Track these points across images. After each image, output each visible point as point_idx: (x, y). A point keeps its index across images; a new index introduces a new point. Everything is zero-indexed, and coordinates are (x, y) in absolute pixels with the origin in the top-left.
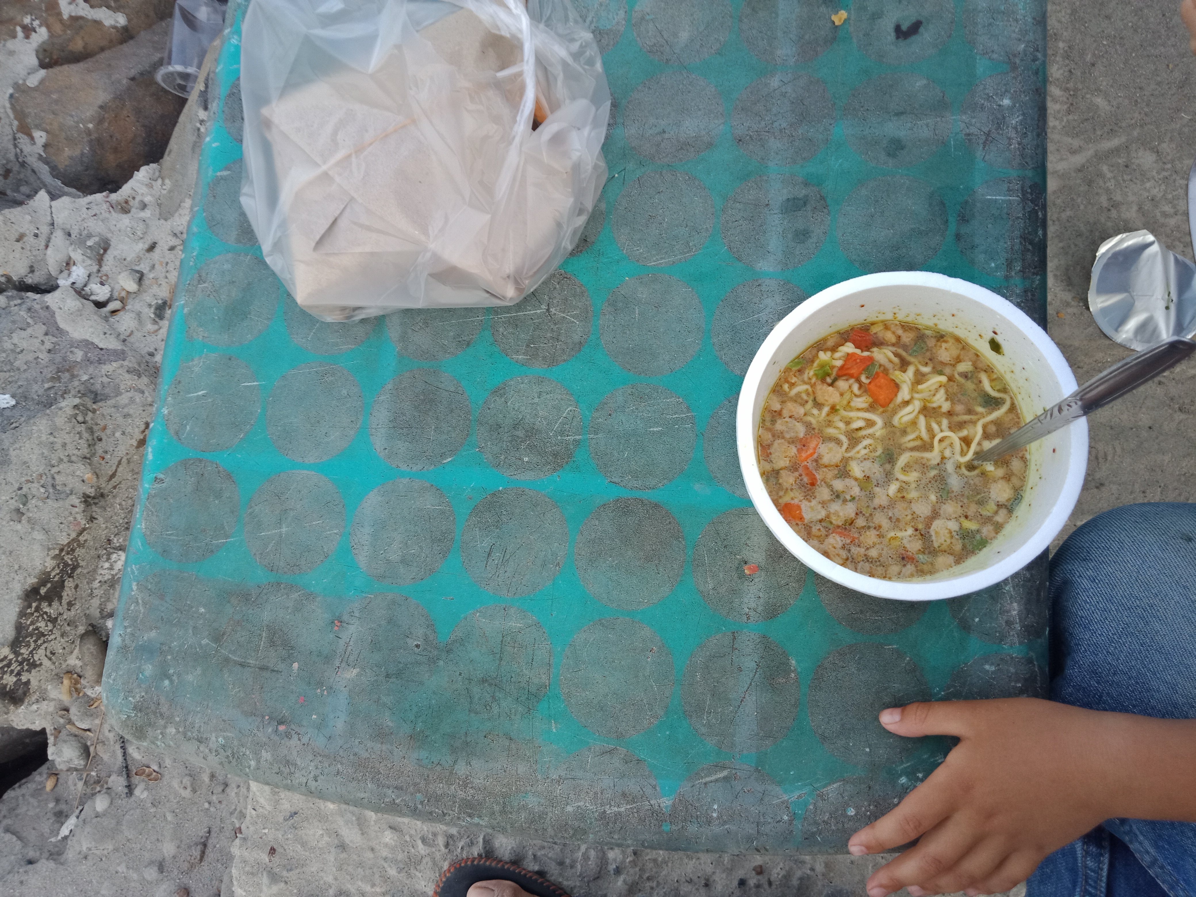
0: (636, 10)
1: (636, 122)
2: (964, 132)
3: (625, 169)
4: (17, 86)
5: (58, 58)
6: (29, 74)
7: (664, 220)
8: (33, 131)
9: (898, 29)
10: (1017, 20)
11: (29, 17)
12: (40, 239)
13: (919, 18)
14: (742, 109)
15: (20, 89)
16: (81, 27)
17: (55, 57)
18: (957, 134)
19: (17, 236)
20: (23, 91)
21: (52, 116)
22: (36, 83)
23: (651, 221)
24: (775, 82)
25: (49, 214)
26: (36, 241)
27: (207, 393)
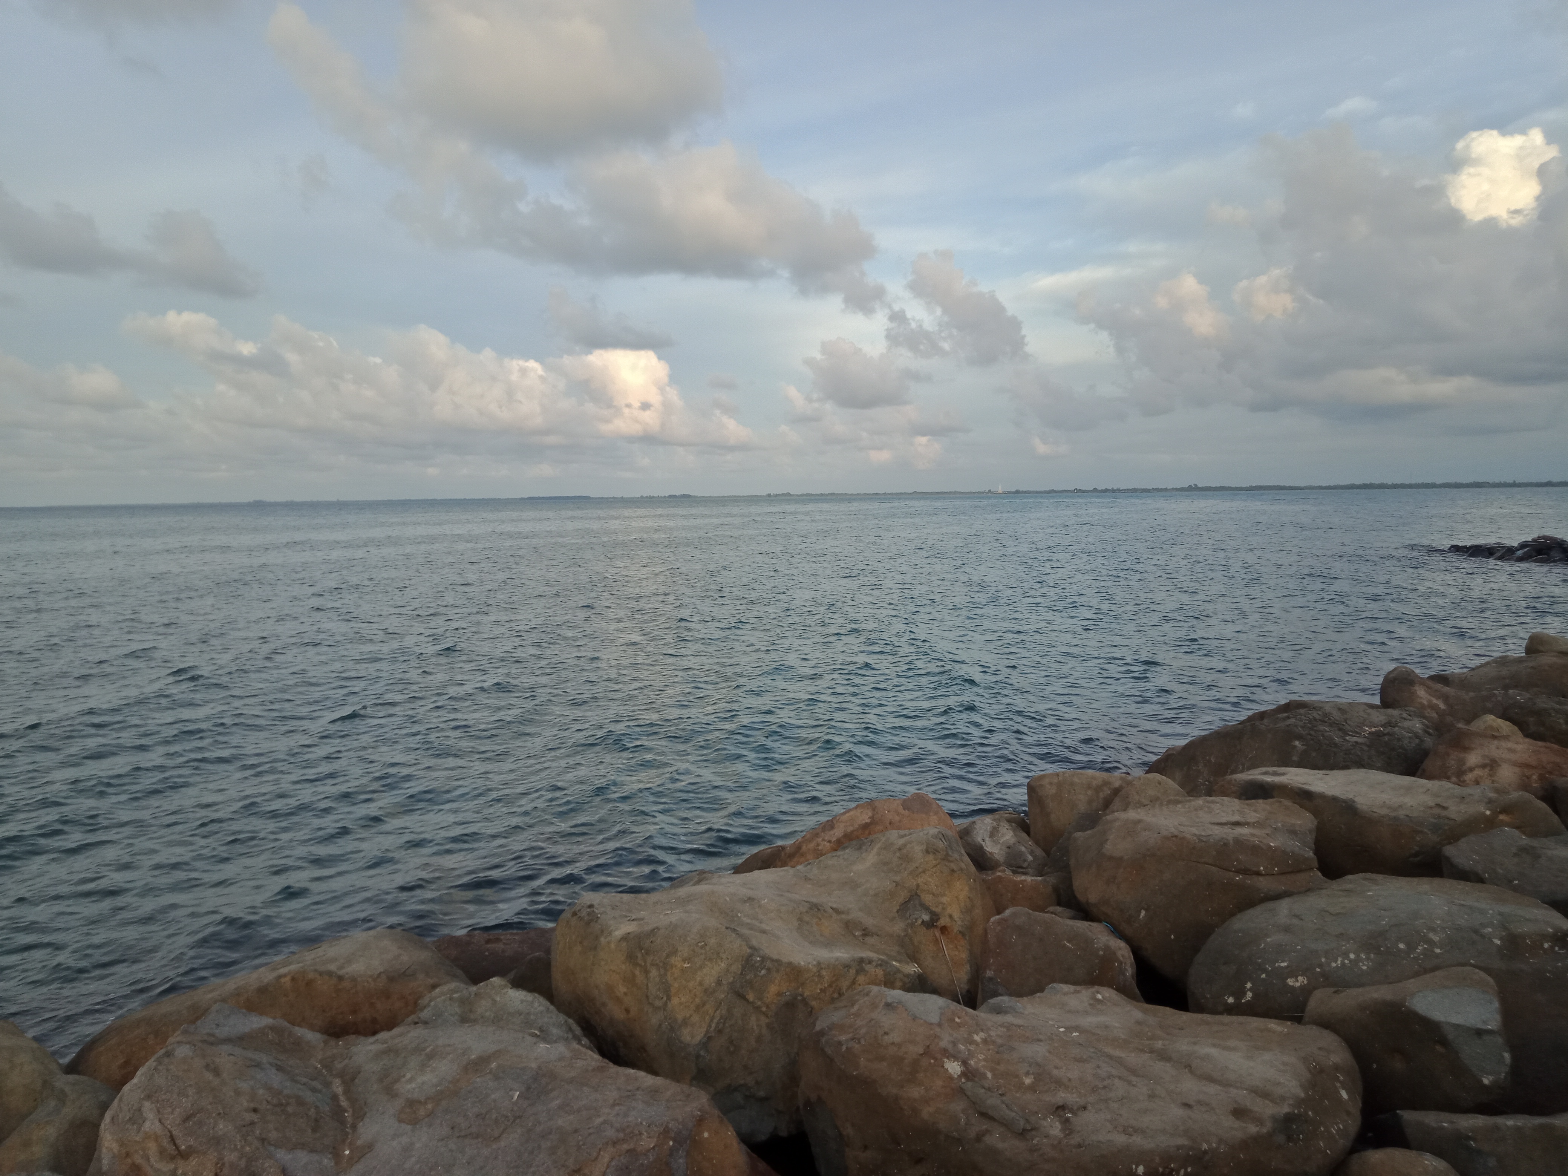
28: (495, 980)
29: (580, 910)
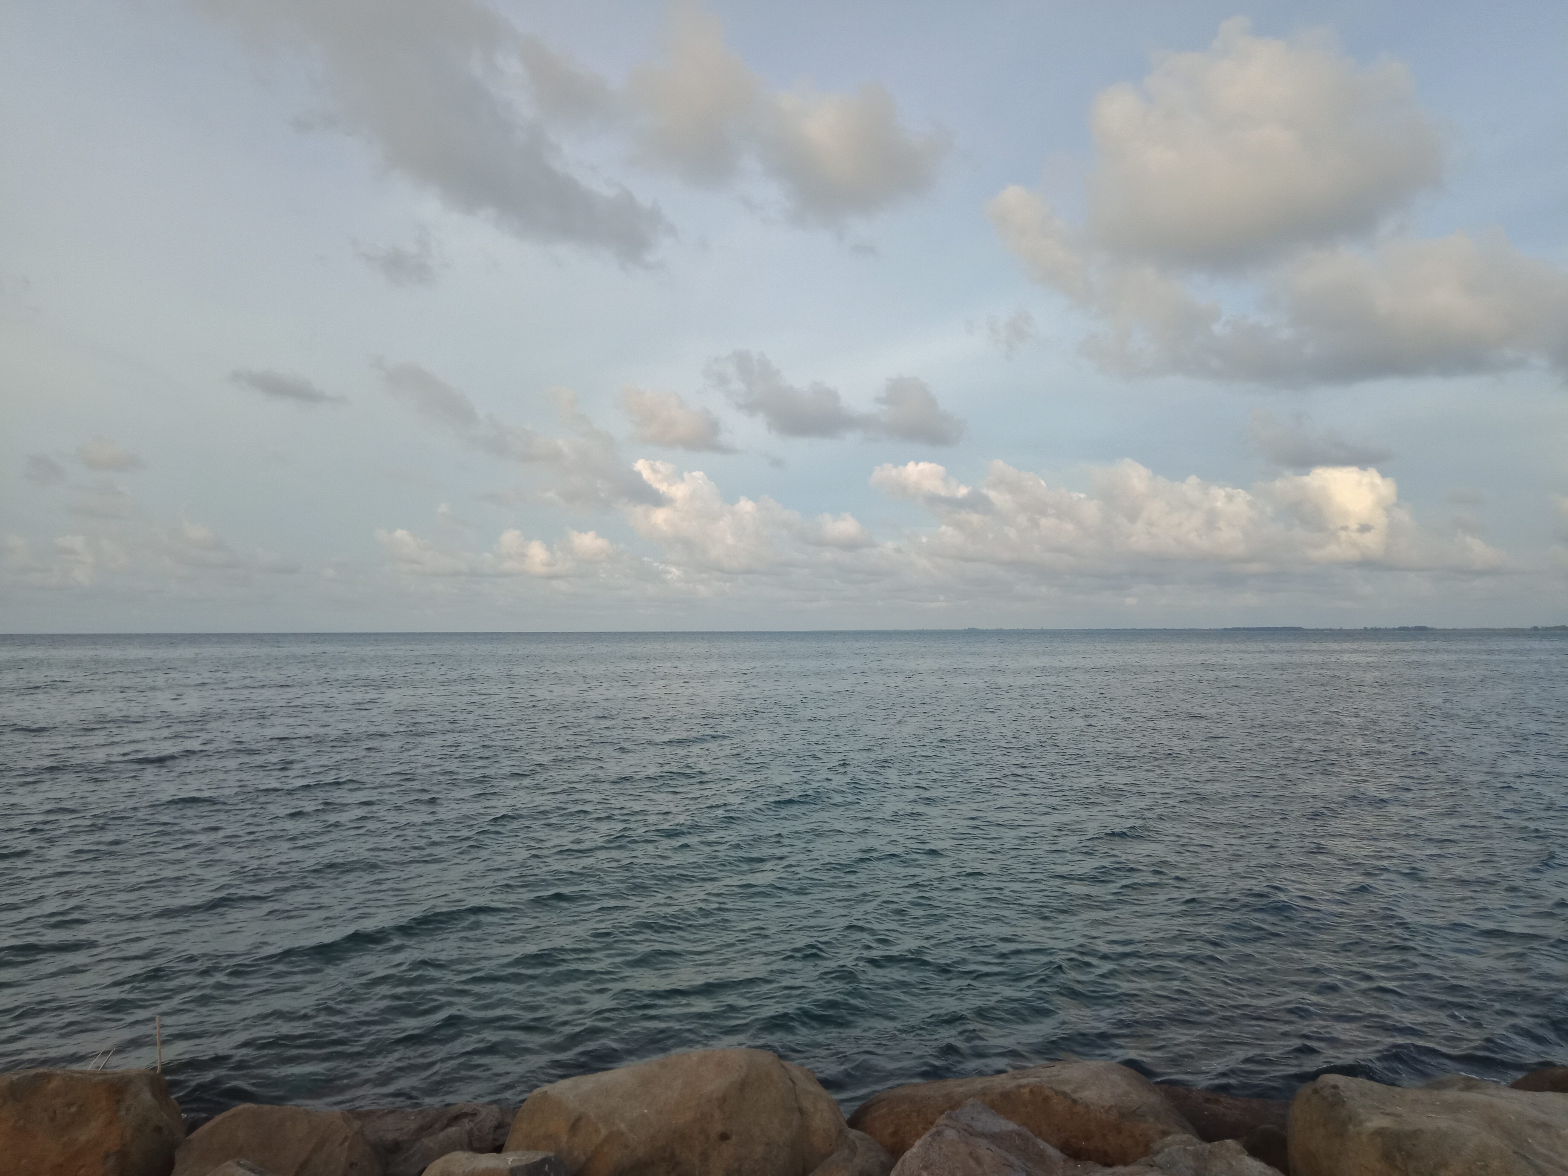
28: (1229, 1142)
29: (1322, 1088)
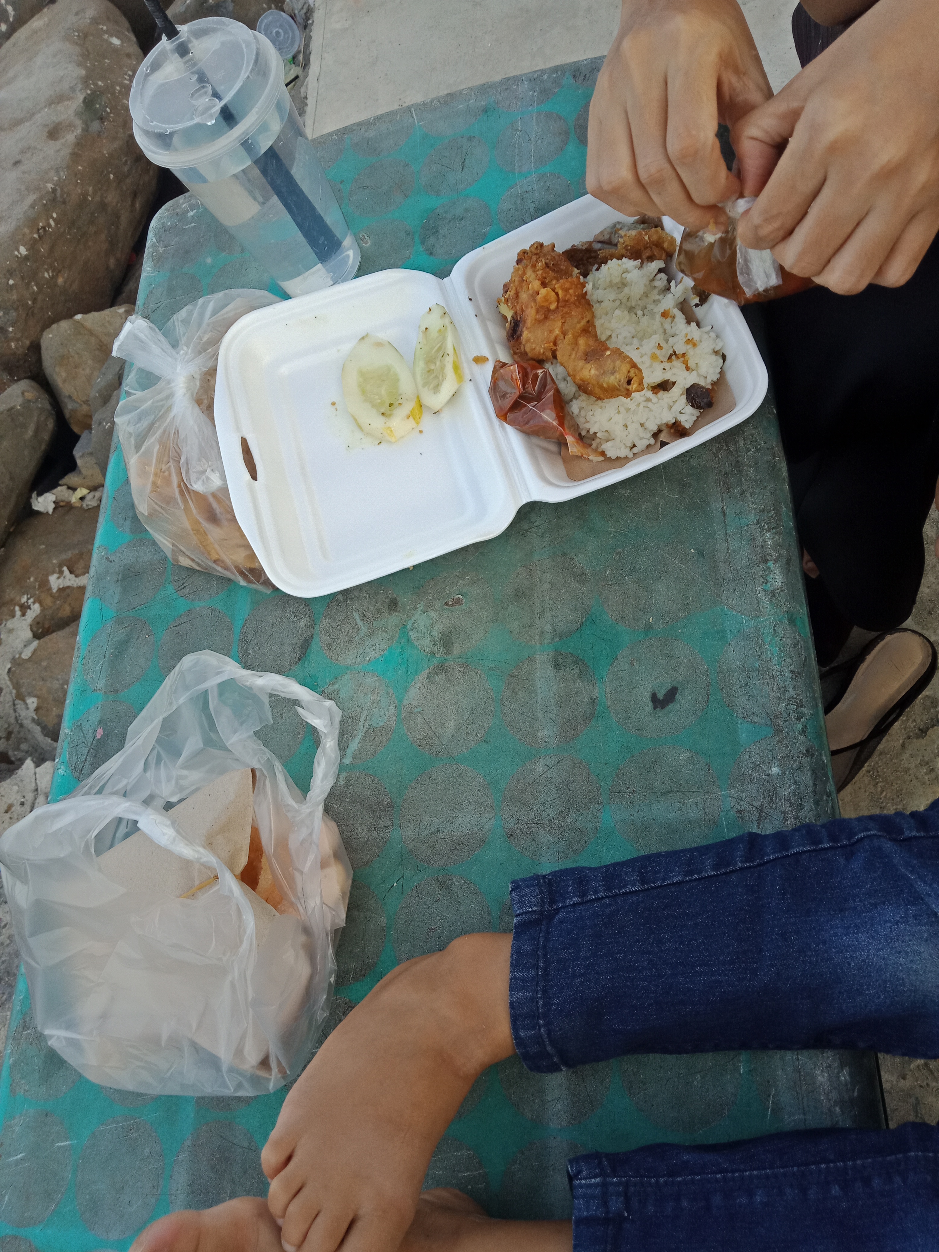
0: (405, 704)
1: (412, 822)
2: (735, 809)
3: (403, 877)
4: (14, 661)
5: (49, 627)
6: (25, 646)
7: (443, 933)
8: (26, 698)
9: (654, 698)
10: (773, 677)
11: (25, 596)
12: (25, 806)
13: (675, 684)
14: (511, 800)
15: (17, 662)
16: (68, 595)
17: (46, 626)
18: (728, 811)
19: (5, 807)
20: (19, 664)
21: (41, 683)
22: (30, 655)
23: (431, 934)
24: (540, 768)
25: (33, 780)
26: (22, 809)
27: (25, 1156)
